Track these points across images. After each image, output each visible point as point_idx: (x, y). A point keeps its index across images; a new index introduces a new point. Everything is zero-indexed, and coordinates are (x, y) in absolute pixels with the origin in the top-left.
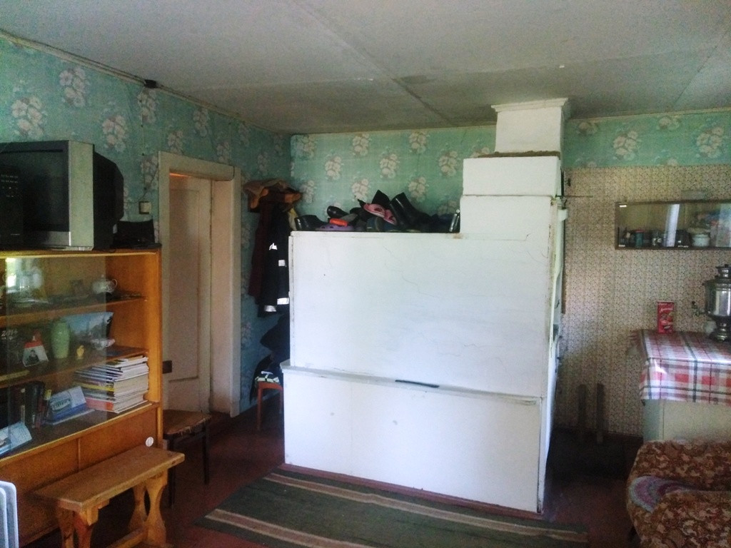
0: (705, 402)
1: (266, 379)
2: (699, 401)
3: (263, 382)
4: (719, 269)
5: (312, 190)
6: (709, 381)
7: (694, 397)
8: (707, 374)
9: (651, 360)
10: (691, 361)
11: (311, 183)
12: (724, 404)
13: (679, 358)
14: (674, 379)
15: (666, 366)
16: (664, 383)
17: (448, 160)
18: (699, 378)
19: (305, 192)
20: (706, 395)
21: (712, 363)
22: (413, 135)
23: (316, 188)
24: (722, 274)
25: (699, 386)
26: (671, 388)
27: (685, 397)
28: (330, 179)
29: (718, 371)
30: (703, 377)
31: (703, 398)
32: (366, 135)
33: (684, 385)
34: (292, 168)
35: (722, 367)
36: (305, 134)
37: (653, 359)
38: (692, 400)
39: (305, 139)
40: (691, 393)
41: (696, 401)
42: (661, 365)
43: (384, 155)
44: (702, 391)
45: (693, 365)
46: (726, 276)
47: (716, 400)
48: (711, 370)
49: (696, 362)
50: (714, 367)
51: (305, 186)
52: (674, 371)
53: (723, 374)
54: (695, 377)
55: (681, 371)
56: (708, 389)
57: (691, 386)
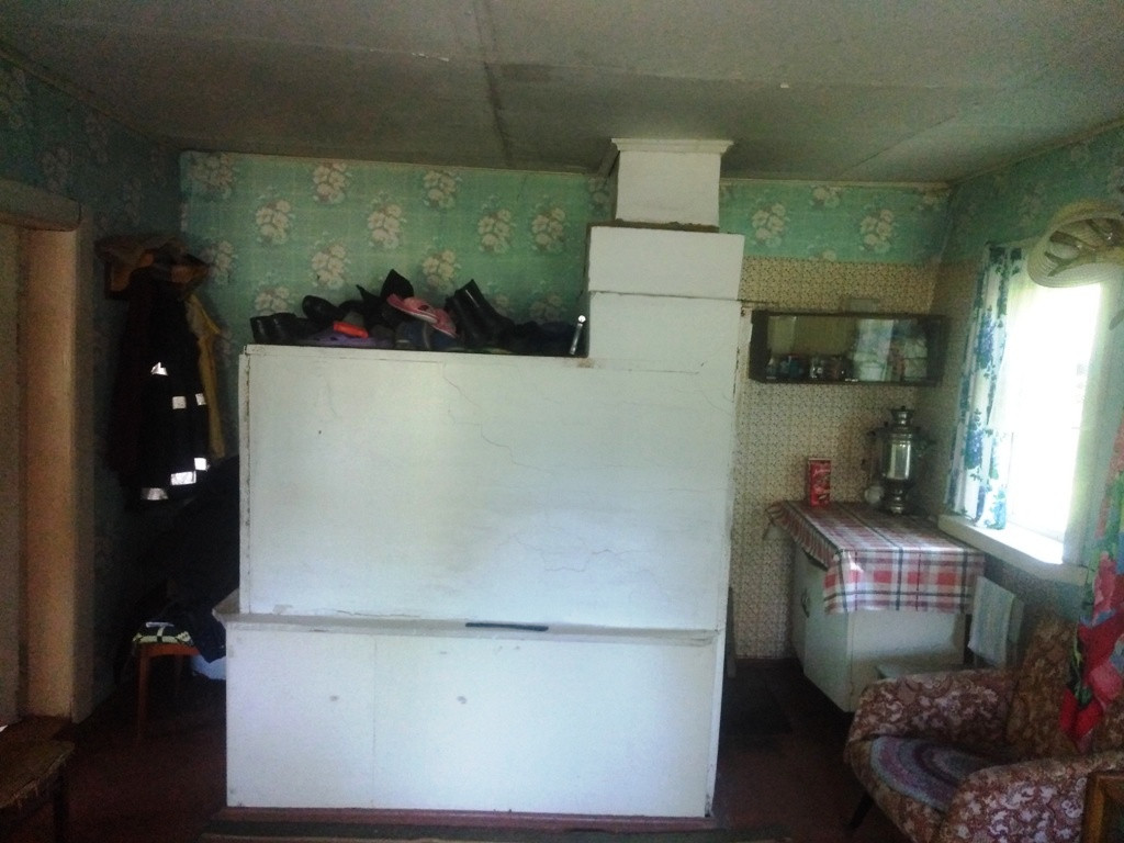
0: (912, 609)
1: (159, 638)
2: (902, 608)
3: (153, 643)
4: (895, 412)
5: (228, 260)
6: (917, 578)
7: (898, 604)
8: (915, 568)
9: (844, 553)
10: (896, 552)
11: (226, 246)
12: (936, 609)
13: (880, 548)
14: (872, 578)
15: (861, 560)
16: (860, 586)
17: (494, 225)
18: (905, 576)
19: (213, 264)
20: (913, 598)
21: (921, 553)
22: (431, 175)
23: (236, 257)
24: (897, 419)
25: (905, 587)
26: (869, 593)
27: (886, 603)
28: (267, 240)
29: (928, 563)
30: (909, 574)
31: (909, 603)
32: (340, 165)
33: (885, 587)
34: (184, 216)
35: (933, 558)
36: (210, 151)
37: (846, 551)
38: (895, 607)
39: (213, 162)
40: (893, 598)
41: (901, 608)
42: (856, 560)
43: (375, 205)
44: (908, 594)
45: (897, 556)
46: (903, 422)
47: (925, 604)
48: (920, 562)
49: (901, 552)
50: (923, 558)
51: (213, 252)
52: (872, 567)
53: (935, 567)
54: (900, 574)
55: (882, 567)
56: (915, 590)
57: (894, 587)
